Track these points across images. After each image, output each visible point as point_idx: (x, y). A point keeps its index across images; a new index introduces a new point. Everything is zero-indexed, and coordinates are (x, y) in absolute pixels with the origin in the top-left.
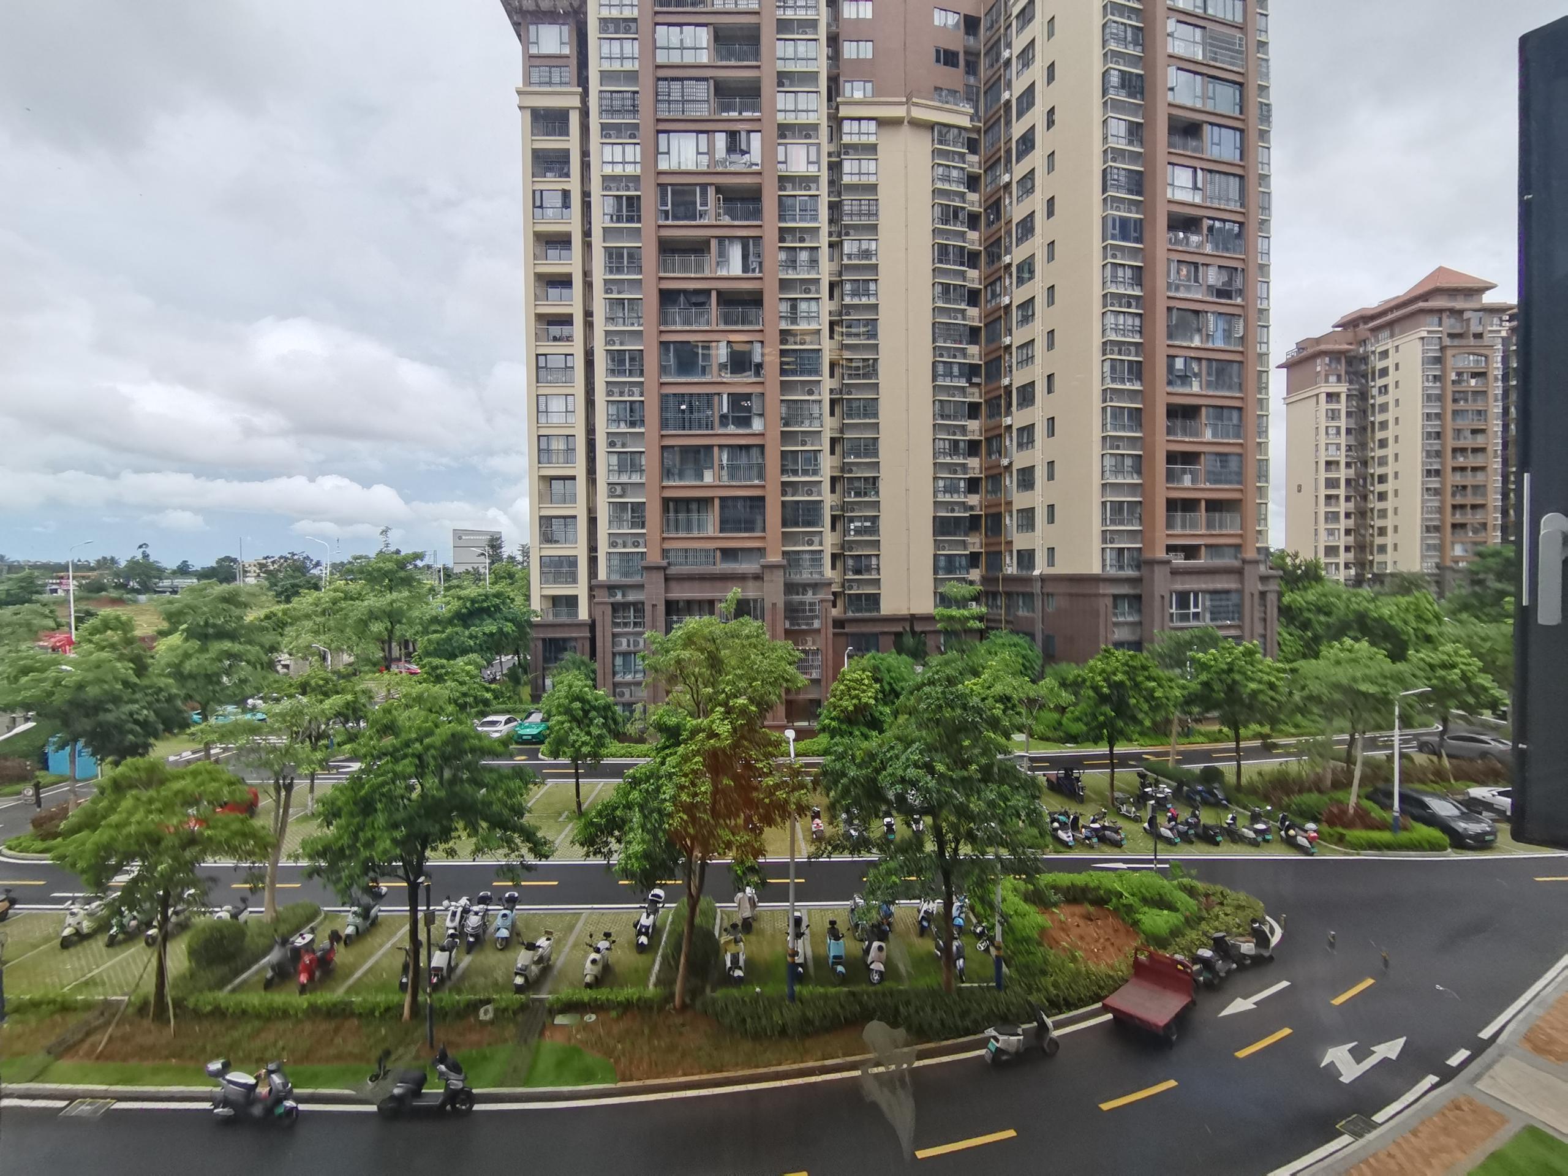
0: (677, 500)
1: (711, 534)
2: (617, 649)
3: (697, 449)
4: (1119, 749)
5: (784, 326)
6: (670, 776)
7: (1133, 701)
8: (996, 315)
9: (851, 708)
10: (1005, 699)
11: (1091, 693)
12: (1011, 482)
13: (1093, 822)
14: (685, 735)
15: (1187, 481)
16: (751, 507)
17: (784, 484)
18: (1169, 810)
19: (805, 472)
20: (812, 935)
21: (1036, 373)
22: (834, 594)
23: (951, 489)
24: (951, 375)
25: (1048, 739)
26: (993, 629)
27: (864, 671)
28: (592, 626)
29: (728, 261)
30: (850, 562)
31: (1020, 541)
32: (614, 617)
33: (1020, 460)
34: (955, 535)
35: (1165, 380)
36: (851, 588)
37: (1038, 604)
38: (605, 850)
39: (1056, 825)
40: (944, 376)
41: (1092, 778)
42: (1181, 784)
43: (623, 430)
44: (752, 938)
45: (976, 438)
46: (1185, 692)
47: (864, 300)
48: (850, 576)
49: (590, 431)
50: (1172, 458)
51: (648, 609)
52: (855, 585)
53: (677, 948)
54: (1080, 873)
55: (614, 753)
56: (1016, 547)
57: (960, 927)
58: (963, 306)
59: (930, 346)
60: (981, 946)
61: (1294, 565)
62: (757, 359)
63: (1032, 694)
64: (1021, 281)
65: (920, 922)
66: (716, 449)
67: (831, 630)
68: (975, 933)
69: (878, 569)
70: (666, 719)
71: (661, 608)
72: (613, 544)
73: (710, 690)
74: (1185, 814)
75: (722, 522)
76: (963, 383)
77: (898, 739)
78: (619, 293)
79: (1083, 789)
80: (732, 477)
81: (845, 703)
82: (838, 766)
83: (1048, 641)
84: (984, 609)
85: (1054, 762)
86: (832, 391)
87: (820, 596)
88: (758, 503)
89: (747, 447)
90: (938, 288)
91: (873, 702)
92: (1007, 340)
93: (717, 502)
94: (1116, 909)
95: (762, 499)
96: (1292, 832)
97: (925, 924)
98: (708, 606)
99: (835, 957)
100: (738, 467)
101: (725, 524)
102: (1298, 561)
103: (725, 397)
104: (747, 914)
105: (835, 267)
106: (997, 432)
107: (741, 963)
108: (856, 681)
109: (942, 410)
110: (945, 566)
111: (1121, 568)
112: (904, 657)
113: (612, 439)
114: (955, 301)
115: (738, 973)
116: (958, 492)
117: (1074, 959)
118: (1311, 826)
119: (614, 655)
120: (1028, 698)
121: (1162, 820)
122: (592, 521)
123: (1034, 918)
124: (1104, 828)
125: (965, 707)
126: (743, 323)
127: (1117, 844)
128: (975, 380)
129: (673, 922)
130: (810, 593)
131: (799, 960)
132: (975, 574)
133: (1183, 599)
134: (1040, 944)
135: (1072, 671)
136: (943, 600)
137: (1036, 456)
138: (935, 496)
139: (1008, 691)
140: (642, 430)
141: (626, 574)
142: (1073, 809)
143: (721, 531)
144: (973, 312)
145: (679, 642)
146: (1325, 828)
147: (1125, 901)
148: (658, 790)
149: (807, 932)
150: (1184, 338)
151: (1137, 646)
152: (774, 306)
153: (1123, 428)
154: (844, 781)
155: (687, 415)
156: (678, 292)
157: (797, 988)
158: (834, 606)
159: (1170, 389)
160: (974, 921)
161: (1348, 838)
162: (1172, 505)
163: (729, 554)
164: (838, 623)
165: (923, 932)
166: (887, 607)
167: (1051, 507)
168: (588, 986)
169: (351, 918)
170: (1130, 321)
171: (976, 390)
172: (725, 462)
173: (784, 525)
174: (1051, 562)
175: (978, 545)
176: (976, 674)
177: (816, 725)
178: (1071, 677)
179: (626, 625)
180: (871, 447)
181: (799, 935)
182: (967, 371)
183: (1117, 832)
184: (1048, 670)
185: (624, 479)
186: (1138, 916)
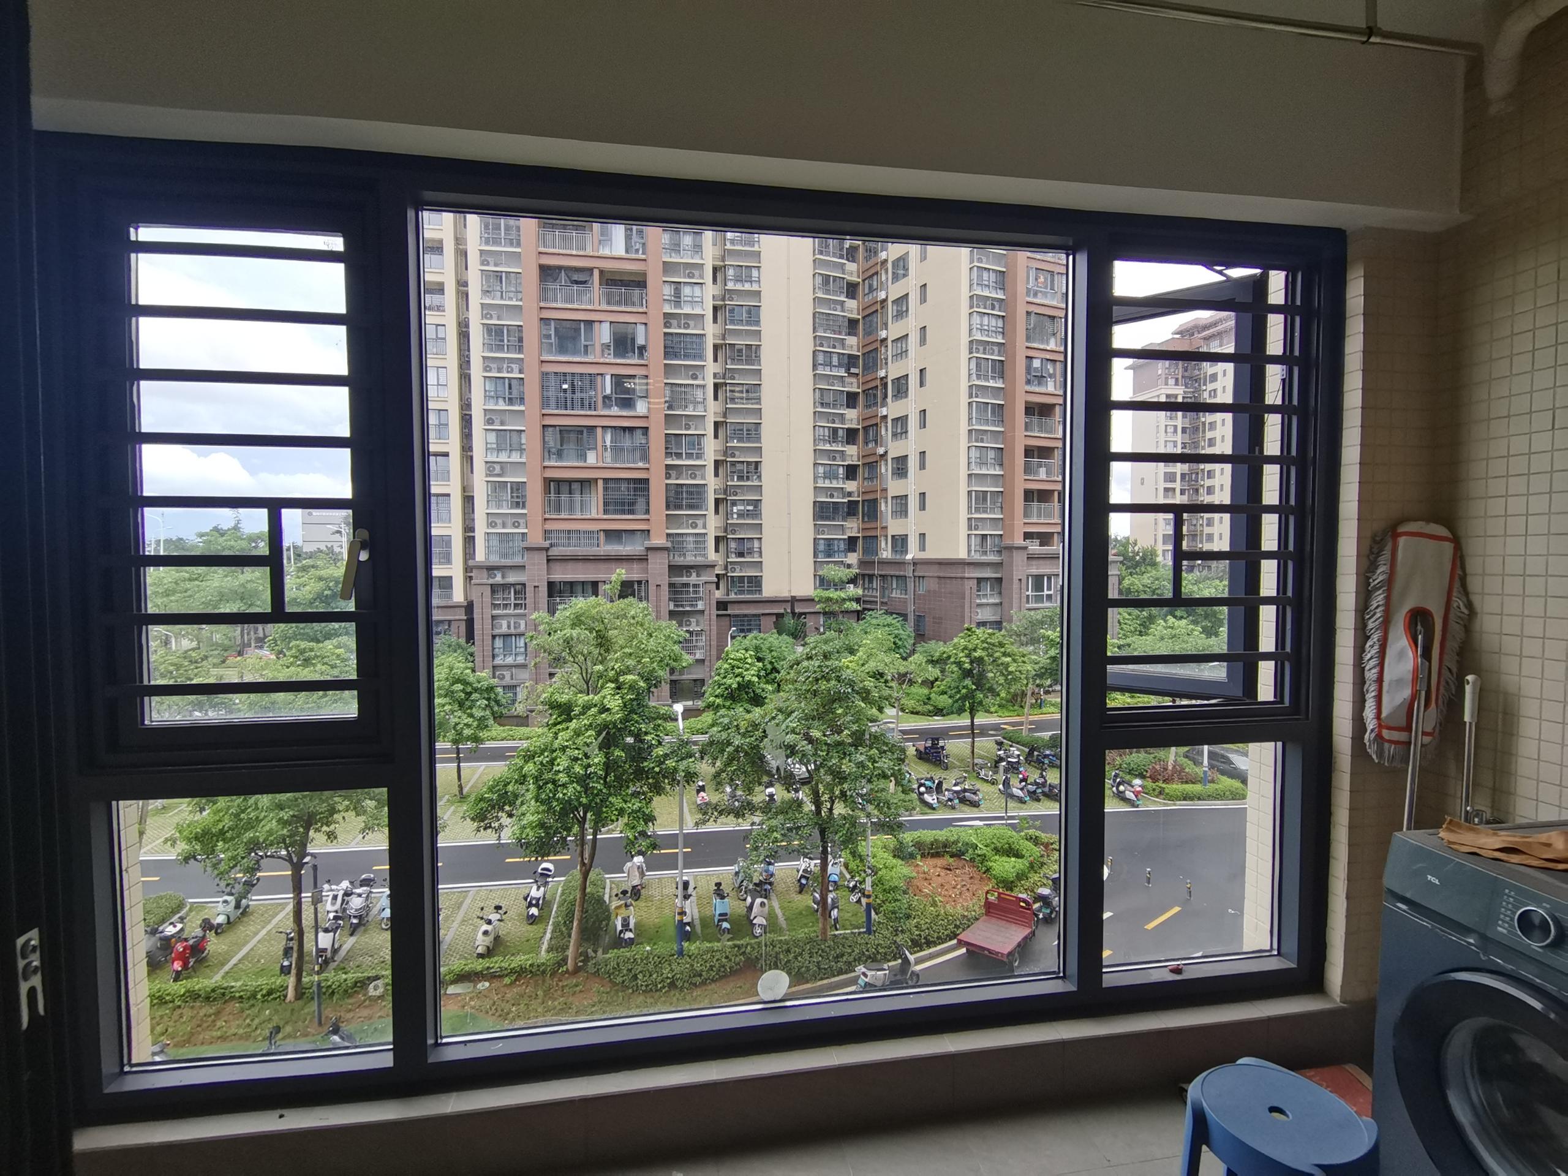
0: (559, 482)
1: (594, 515)
2: (497, 632)
3: (579, 430)
4: (981, 719)
5: (668, 309)
6: (563, 749)
7: (991, 675)
8: (874, 309)
9: (735, 686)
10: (878, 675)
11: (955, 668)
12: (886, 469)
13: (955, 785)
14: (577, 710)
15: (1042, 474)
16: (635, 489)
17: (668, 467)
18: (1020, 773)
19: (689, 456)
20: (699, 898)
21: (909, 366)
22: (718, 576)
23: (830, 475)
24: (830, 365)
25: (917, 713)
26: (869, 610)
27: (746, 650)
28: (469, 607)
29: (611, 240)
30: (733, 545)
31: (895, 527)
32: (493, 598)
33: (895, 449)
34: (834, 519)
35: (1024, 380)
36: (734, 571)
37: (911, 585)
38: (496, 825)
39: (922, 789)
40: (824, 365)
41: (955, 747)
42: (1032, 750)
43: (502, 406)
44: (641, 903)
45: (854, 426)
46: (1037, 667)
47: (747, 287)
48: (733, 559)
49: (465, 406)
50: (1029, 452)
51: (529, 590)
52: (738, 568)
53: (570, 916)
54: (941, 830)
55: (496, 736)
56: (891, 532)
57: (835, 882)
58: (842, 298)
59: (811, 336)
60: (854, 898)
61: (1133, 552)
62: (640, 341)
63: (902, 670)
64: (896, 278)
65: (799, 881)
66: (599, 430)
67: (715, 612)
68: (848, 887)
69: (760, 552)
70: (557, 696)
71: (544, 590)
72: (492, 524)
73: (600, 667)
74: (1034, 775)
75: (606, 504)
76: (842, 373)
77: (780, 710)
78: (496, 265)
79: (947, 757)
80: (615, 459)
81: (729, 681)
82: (724, 735)
83: (919, 619)
84: (860, 592)
85: (922, 733)
86: (715, 375)
87: (704, 578)
88: (641, 485)
89: (631, 429)
90: (819, 280)
91: (755, 679)
92: (883, 334)
93: (600, 483)
94: (972, 860)
95: (646, 481)
96: (1122, 788)
97: (804, 881)
98: (594, 587)
99: (720, 915)
100: (622, 449)
101: (608, 506)
102: (1136, 549)
103: (608, 378)
104: (636, 882)
105: (718, 252)
106: (873, 422)
107: (632, 926)
108: (739, 660)
109: (823, 399)
110: (825, 550)
111: (985, 553)
112: (785, 637)
113: (490, 417)
114: (835, 293)
115: (629, 935)
116: (837, 478)
117: (934, 904)
118: (1137, 782)
119: (494, 637)
120: (899, 674)
121: (1015, 781)
122: (468, 500)
123: (902, 870)
124: (965, 790)
125: (838, 678)
126: (626, 304)
127: (975, 805)
128: (853, 370)
129: (563, 894)
130: (694, 574)
131: (686, 919)
132: (853, 558)
133: (1038, 581)
134: (905, 892)
135: (938, 648)
136: (823, 582)
137: (910, 446)
138: (815, 481)
139: (881, 668)
140: (522, 408)
141: (505, 555)
142: (938, 774)
143: (606, 512)
144: (852, 304)
145: (568, 622)
146: (1149, 783)
147: (979, 852)
148: (552, 762)
149: (694, 894)
150: (1042, 342)
151: (998, 625)
152: (658, 289)
153: (987, 422)
154: (730, 749)
155: (569, 395)
156: (560, 268)
157: (686, 944)
158: (718, 588)
159: (1028, 388)
160: (848, 876)
161: (1167, 791)
162: (1029, 495)
163: (613, 535)
164: (722, 605)
165: (802, 889)
166: (769, 590)
167: (923, 495)
168: (481, 956)
169: (221, 907)
170: (993, 322)
171: (854, 380)
172: (608, 443)
173: (668, 507)
174: (922, 548)
175: (856, 530)
176: (852, 652)
177: (700, 704)
178: (938, 654)
179: (506, 606)
180: (753, 432)
181: (686, 897)
182: (846, 361)
183: (975, 793)
184: (919, 648)
185: (503, 457)
186: (991, 864)
